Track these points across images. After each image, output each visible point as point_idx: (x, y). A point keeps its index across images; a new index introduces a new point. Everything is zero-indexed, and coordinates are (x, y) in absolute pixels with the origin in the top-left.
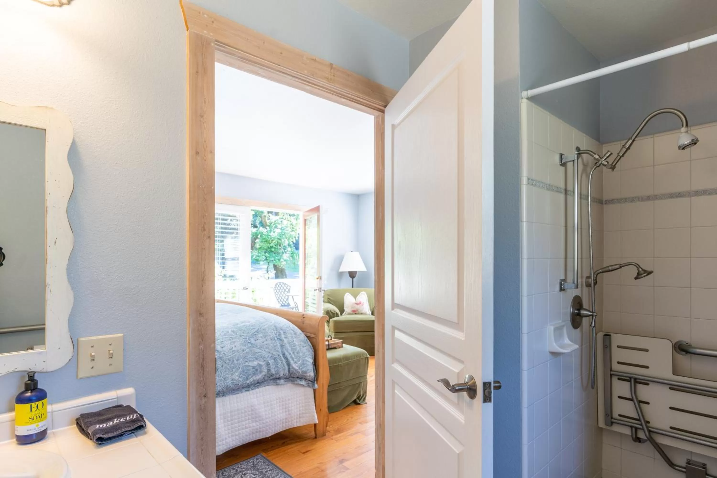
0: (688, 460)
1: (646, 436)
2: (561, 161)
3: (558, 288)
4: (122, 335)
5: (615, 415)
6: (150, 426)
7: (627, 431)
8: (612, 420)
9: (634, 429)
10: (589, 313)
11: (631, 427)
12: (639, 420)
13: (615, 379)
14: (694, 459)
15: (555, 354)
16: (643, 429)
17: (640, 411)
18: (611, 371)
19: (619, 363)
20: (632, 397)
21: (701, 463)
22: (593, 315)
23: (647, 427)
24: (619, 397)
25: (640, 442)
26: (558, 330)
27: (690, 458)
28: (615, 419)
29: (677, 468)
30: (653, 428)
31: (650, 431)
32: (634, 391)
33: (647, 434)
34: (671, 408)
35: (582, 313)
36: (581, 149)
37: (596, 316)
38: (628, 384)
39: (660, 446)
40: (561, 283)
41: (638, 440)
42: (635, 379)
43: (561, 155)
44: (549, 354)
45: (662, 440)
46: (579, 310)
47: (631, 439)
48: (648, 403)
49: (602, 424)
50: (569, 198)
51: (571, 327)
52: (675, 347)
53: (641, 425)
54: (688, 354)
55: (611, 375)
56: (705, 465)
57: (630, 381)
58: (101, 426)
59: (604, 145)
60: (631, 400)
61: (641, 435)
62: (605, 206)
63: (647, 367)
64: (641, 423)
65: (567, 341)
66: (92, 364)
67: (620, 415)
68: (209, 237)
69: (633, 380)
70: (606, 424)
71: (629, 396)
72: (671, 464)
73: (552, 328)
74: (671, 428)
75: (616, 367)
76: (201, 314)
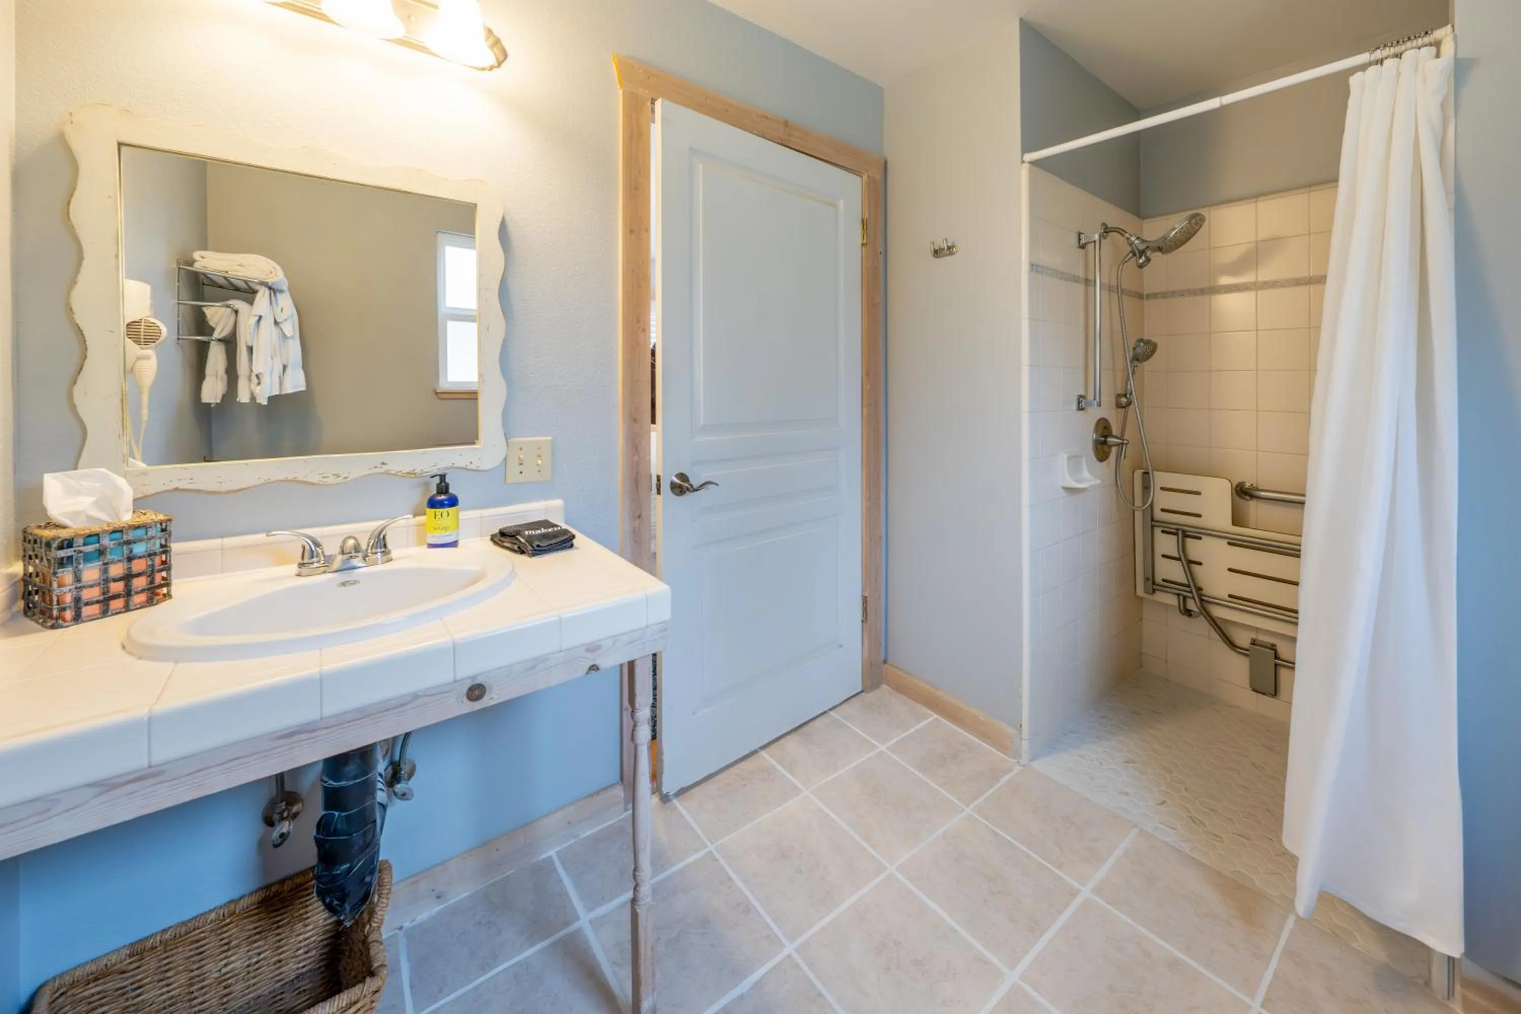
0: (1252, 639)
1: (1198, 609)
2: (1079, 242)
3: (1075, 406)
4: (550, 438)
5: (1158, 580)
6: (580, 540)
7: (1172, 600)
8: (1155, 587)
9: (1181, 598)
10: (1119, 441)
11: (1178, 595)
12: (1189, 586)
13: (1158, 531)
14: (1262, 638)
15: (1070, 490)
16: (1193, 598)
17: (1190, 574)
18: (1152, 520)
19: (1162, 510)
20: (1180, 555)
21: (1268, 643)
22: (1123, 444)
23: (1200, 596)
24: (1164, 556)
25: (1190, 615)
26: (1074, 459)
27: (1255, 637)
28: (1158, 585)
29: (1238, 650)
30: (1209, 597)
31: (1201, 600)
32: (1183, 548)
33: (1198, 604)
34: (1230, 570)
35: (1110, 441)
36: (1109, 226)
37: (1126, 444)
38: (1174, 538)
39: (1216, 620)
40: (1079, 399)
41: (1188, 613)
42: (1184, 532)
43: (1080, 234)
44: (1062, 490)
45: (1219, 612)
46: (1106, 437)
47: (1178, 611)
48: (1200, 564)
49: (1140, 592)
50: (1091, 289)
51: (1094, 459)
52: (1236, 490)
53: (1191, 592)
54: (1253, 498)
55: (1153, 526)
56: (1274, 645)
57: (1176, 534)
58: (530, 532)
59: (1145, 221)
60: (1179, 559)
61: (1192, 605)
62: (1146, 302)
63: (1199, 516)
64: (1191, 590)
65: (1086, 474)
66: (520, 469)
67: (1164, 580)
68: (644, 330)
69: (1180, 533)
70: (1146, 592)
71: (1177, 555)
72: (1232, 645)
73: (1065, 456)
74: (1230, 596)
75: (1159, 515)
76: (635, 420)
